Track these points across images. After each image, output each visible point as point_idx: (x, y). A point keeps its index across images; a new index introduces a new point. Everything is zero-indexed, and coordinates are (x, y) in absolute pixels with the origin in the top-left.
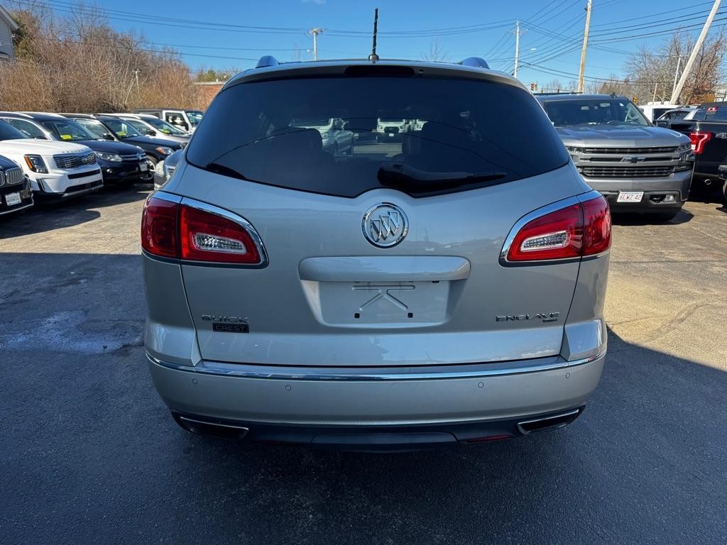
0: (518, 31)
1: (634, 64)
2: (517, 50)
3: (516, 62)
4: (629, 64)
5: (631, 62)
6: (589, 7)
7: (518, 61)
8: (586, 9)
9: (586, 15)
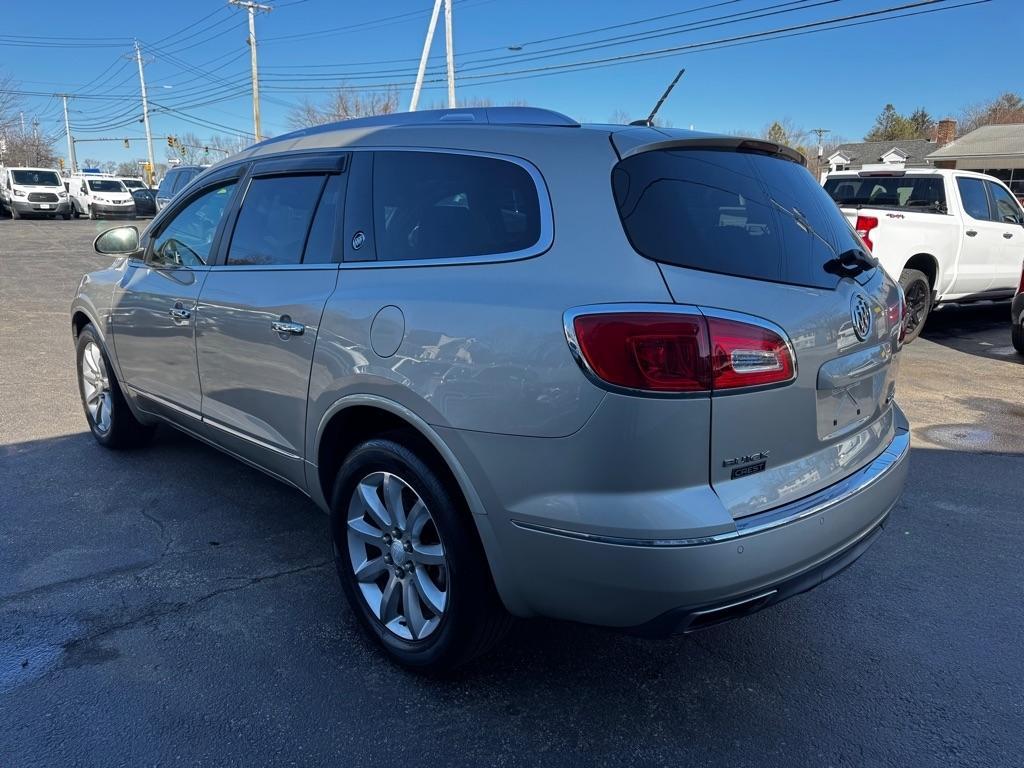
0: (139, 57)
1: (299, 121)
2: (143, 85)
3: (145, 103)
4: (291, 120)
5: (293, 118)
6: (253, 40)
7: (148, 102)
8: (249, 42)
9: (251, 50)
